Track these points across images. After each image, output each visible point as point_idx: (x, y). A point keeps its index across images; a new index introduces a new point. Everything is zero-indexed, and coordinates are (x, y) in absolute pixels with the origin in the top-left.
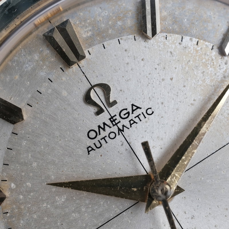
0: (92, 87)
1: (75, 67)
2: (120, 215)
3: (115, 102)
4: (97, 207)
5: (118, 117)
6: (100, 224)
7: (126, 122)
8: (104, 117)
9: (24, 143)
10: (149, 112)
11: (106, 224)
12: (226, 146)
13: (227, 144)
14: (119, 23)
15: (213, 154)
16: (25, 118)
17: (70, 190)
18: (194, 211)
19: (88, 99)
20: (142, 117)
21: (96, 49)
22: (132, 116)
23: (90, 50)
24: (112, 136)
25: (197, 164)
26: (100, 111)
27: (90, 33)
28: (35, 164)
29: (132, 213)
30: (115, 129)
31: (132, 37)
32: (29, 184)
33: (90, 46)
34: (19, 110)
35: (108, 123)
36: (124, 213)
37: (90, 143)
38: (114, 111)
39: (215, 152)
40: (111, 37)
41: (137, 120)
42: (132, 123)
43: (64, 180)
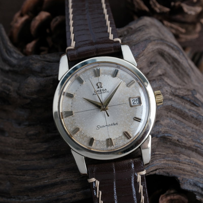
0: (99, 82)
1: (97, 78)
2: (94, 109)
3: (102, 87)
4: (90, 106)
5: (102, 90)
6: (90, 110)
7: (103, 92)
8: (99, 89)
9: (82, 88)
10: (108, 92)
12: (120, 104)
14: (109, 72)
16: (84, 83)
17: (86, 100)
19: (97, 85)
20: (106, 92)
21: (103, 75)
22: (104, 91)
23: (102, 75)
24: (99, 93)
26: (99, 88)
27: (103, 72)
28: (82, 93)
29: (97, 110)
30: (100, 92)
31: (111, 76)
32: (79, 96)
33: (102, 74)
34: (83, 81)
35: (99, 91)
37: (94, 93)
38: (101, 89)
39: (118, 105)
40: (107, 74)
41: (105, 92)
42: (104, 92)
43: (86, 98)
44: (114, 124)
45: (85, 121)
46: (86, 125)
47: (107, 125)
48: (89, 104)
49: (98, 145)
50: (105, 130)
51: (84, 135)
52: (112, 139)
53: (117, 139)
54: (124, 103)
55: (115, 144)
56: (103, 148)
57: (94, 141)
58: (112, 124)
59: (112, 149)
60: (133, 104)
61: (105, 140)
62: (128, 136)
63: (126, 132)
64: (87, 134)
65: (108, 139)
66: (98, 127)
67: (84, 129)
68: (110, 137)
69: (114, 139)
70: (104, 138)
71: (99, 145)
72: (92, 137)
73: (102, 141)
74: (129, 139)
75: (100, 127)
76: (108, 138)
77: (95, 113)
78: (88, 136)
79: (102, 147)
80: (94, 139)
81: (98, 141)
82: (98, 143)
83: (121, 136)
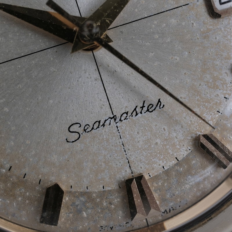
2: (45, 51)
4: (24, 37)
6: (23, 55)
11: (29, 56)
12: (165, 12)
13: (166, 11)
15: (150, 17)
18: (117, 67)
25: (132, 22)
29: (56, 52)
36: (49, 50)
39: (152, 16)
44: (146, 105)
45: (6, 109)
46: (13, 128)
47: (114, 118)
48: (16, 29)
49: (85, 214)
50: (107, 140)
51: (14, 179)
52: (147, 177)
53: (167, 173)
54: (182, 3)
55: (163, 200)
56: (112, 224)
57: (66, 199)
58: (139, 110)
59: (150, 221)
60: (221, 4)
61: (114, 186)
62: (216, 153)
63: (206, 137)
64: (26, 170)
65: (129, 182)
66: (74, 128)
67: (9, 151)
68: (137, 171)
69: (156, 178)
70: (107, 179)
71: (89, 211)
72: (53, 180)
73: (103, 194)
74: (225, 167)
75: (80, 130)
76: (125, 174)
77: (52, 69)
78: (32, 177)
79: (103, 223)
80: (63, 188)
81: (83, 194)
82: (84, 203)
83: (186, 160)
